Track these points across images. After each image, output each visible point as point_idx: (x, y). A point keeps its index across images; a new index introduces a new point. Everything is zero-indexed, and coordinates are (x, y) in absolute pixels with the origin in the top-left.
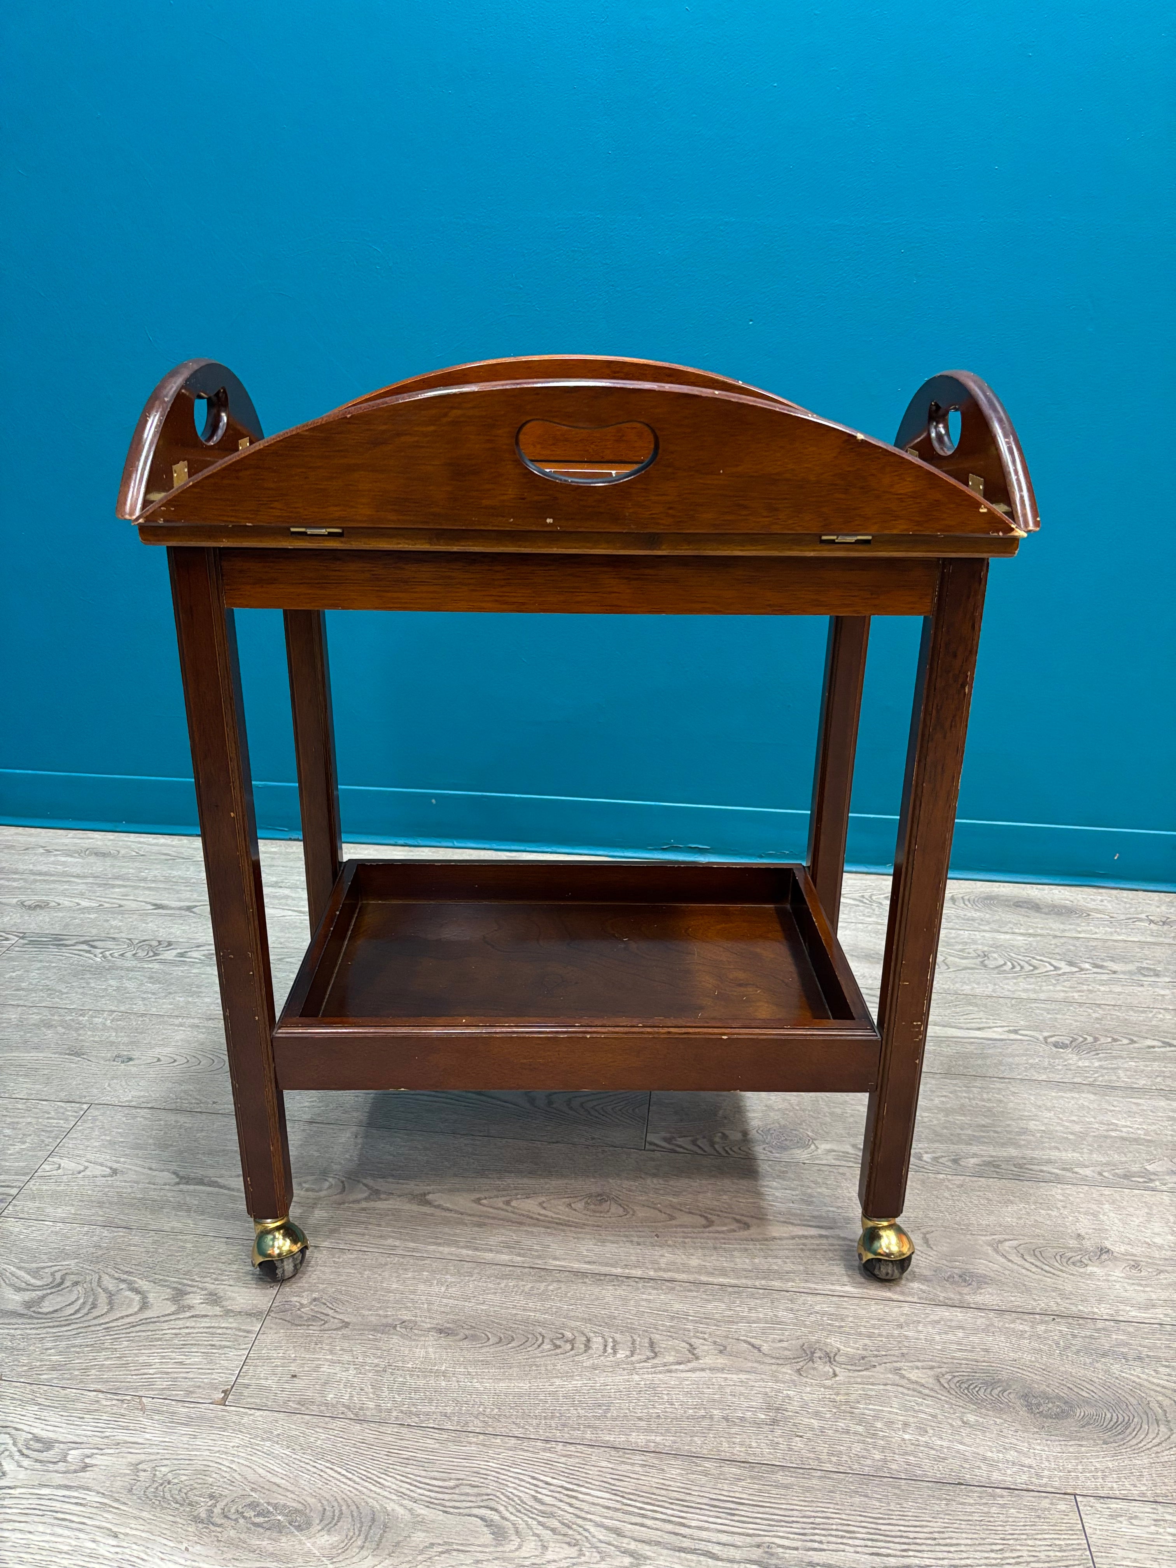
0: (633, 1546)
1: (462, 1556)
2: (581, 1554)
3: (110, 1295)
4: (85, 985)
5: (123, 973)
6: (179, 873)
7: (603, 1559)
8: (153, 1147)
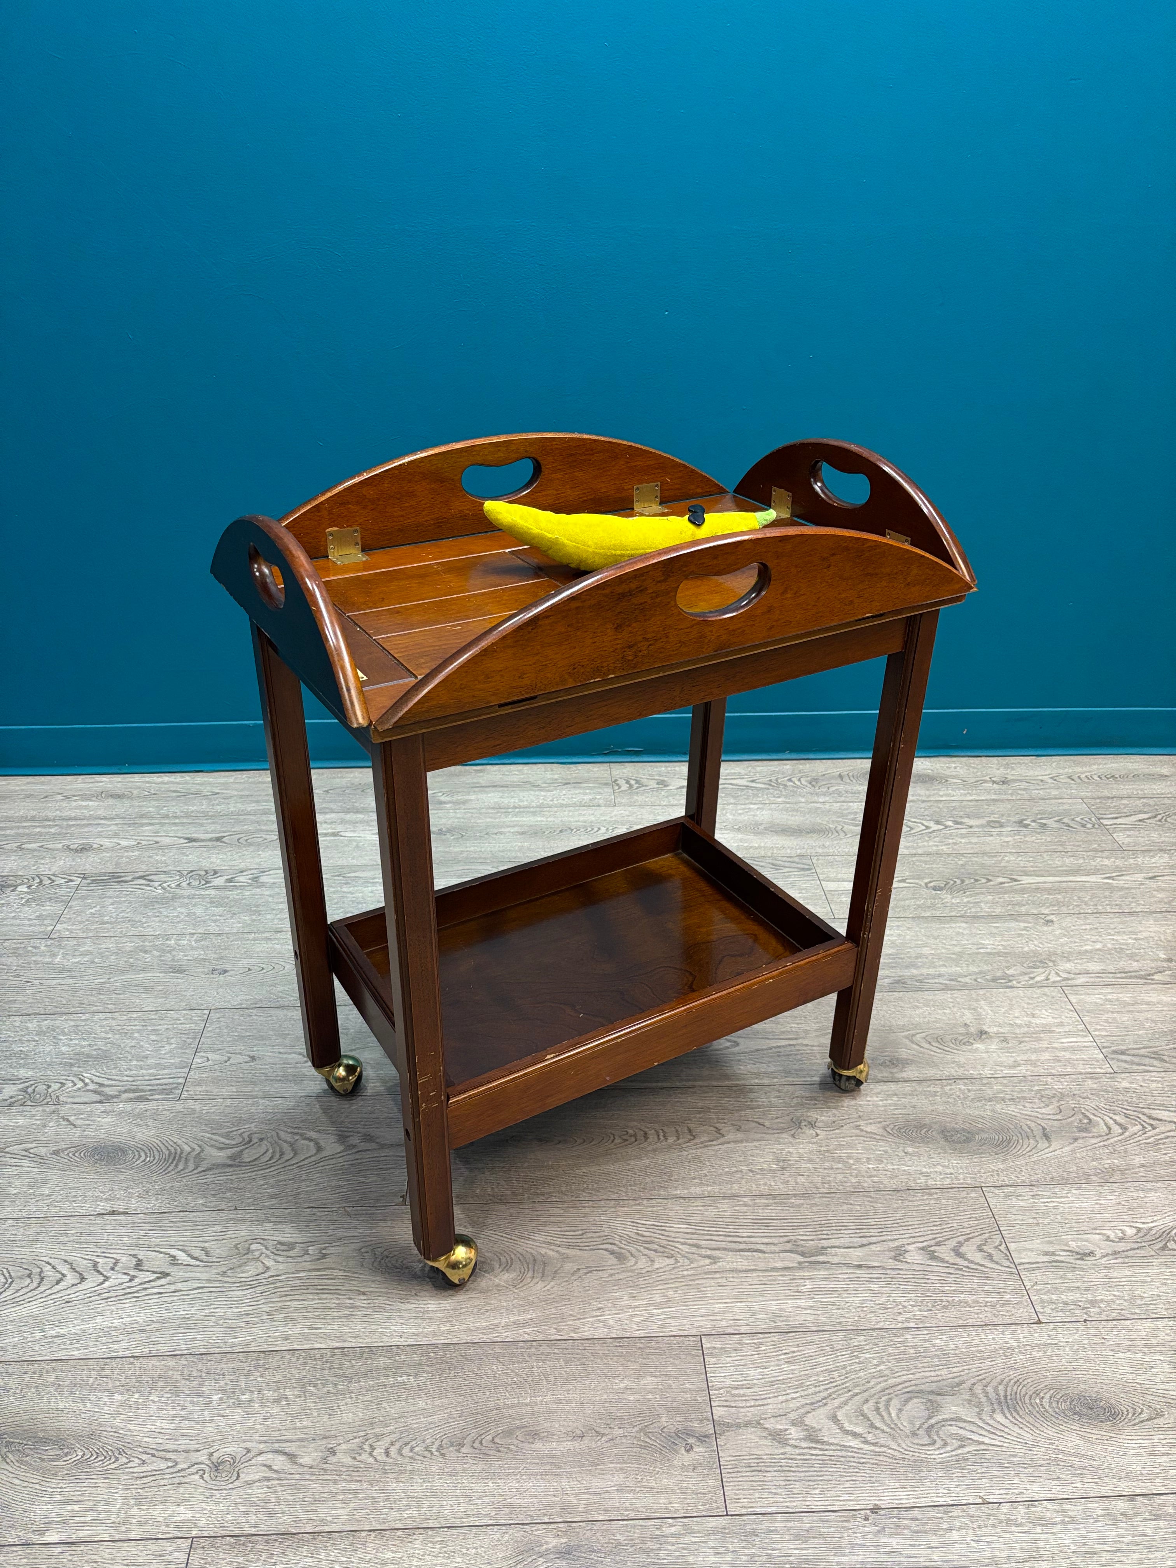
0: (709, 1252)
1: (600, 1273)
2: (677, 1262)
3: (291, 1145)
4: (158, 914)
5: (186, 901)
6: (195, 808)
7: (692, 1263)
8: (274, 1037)
